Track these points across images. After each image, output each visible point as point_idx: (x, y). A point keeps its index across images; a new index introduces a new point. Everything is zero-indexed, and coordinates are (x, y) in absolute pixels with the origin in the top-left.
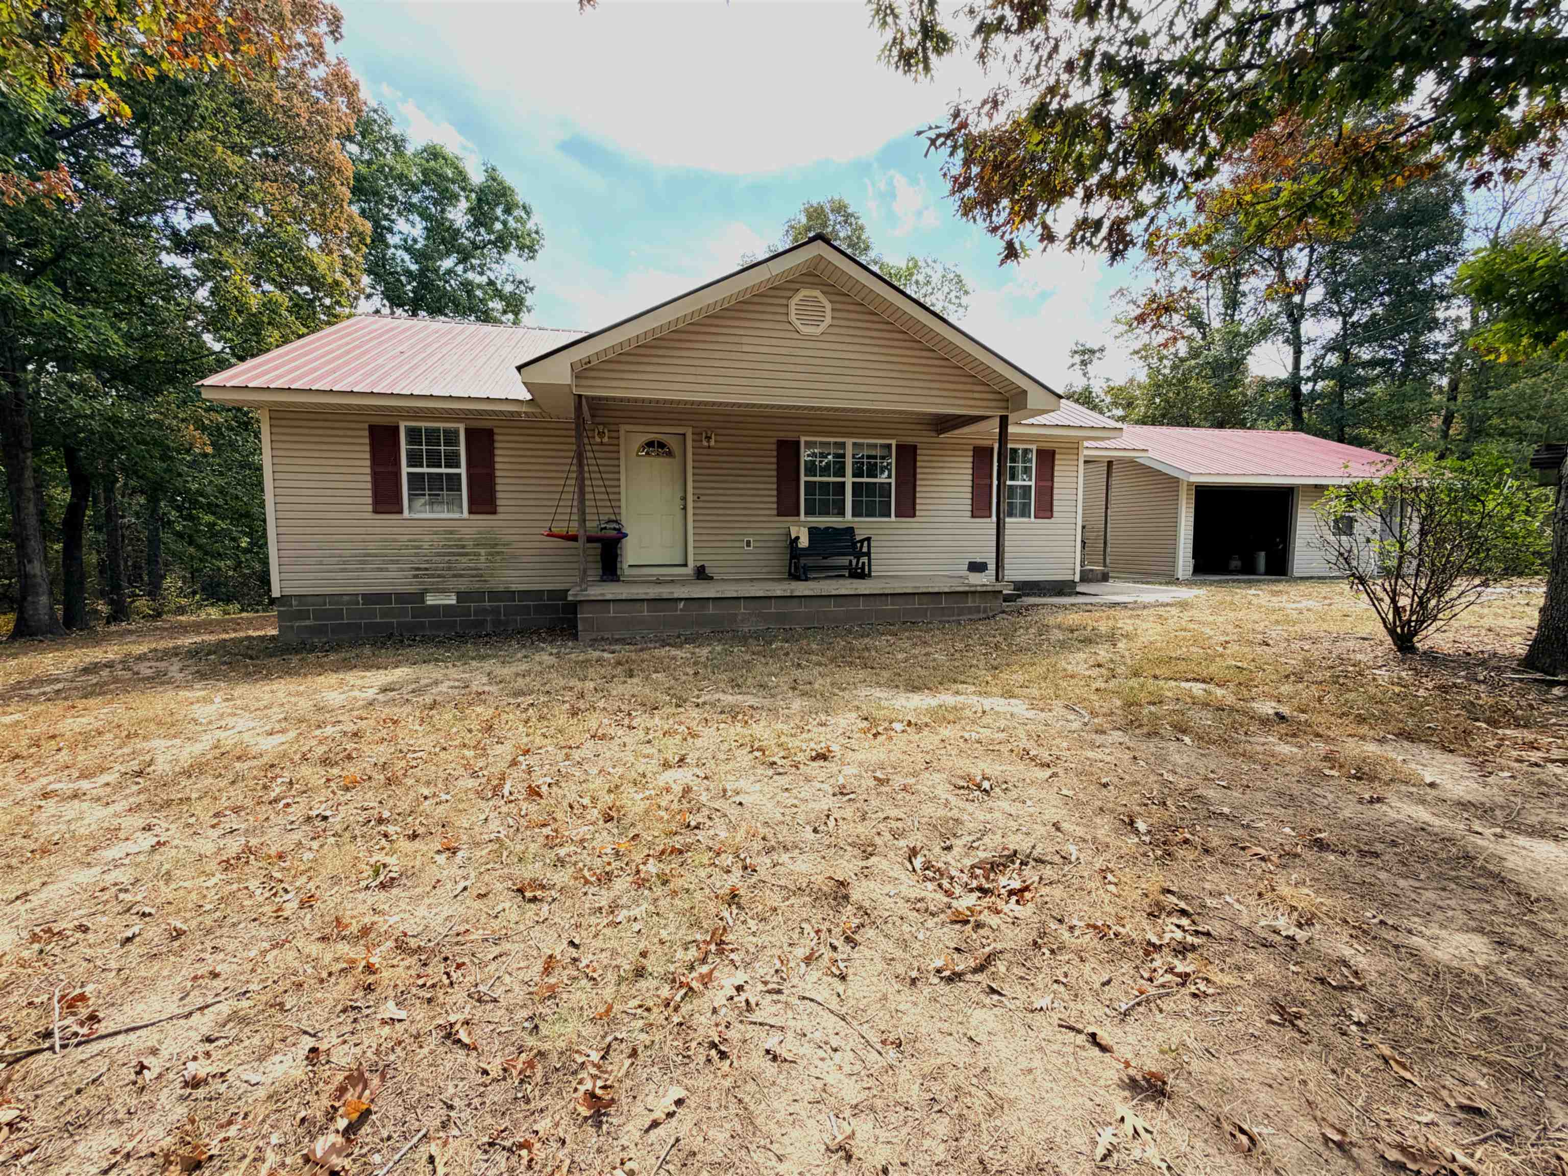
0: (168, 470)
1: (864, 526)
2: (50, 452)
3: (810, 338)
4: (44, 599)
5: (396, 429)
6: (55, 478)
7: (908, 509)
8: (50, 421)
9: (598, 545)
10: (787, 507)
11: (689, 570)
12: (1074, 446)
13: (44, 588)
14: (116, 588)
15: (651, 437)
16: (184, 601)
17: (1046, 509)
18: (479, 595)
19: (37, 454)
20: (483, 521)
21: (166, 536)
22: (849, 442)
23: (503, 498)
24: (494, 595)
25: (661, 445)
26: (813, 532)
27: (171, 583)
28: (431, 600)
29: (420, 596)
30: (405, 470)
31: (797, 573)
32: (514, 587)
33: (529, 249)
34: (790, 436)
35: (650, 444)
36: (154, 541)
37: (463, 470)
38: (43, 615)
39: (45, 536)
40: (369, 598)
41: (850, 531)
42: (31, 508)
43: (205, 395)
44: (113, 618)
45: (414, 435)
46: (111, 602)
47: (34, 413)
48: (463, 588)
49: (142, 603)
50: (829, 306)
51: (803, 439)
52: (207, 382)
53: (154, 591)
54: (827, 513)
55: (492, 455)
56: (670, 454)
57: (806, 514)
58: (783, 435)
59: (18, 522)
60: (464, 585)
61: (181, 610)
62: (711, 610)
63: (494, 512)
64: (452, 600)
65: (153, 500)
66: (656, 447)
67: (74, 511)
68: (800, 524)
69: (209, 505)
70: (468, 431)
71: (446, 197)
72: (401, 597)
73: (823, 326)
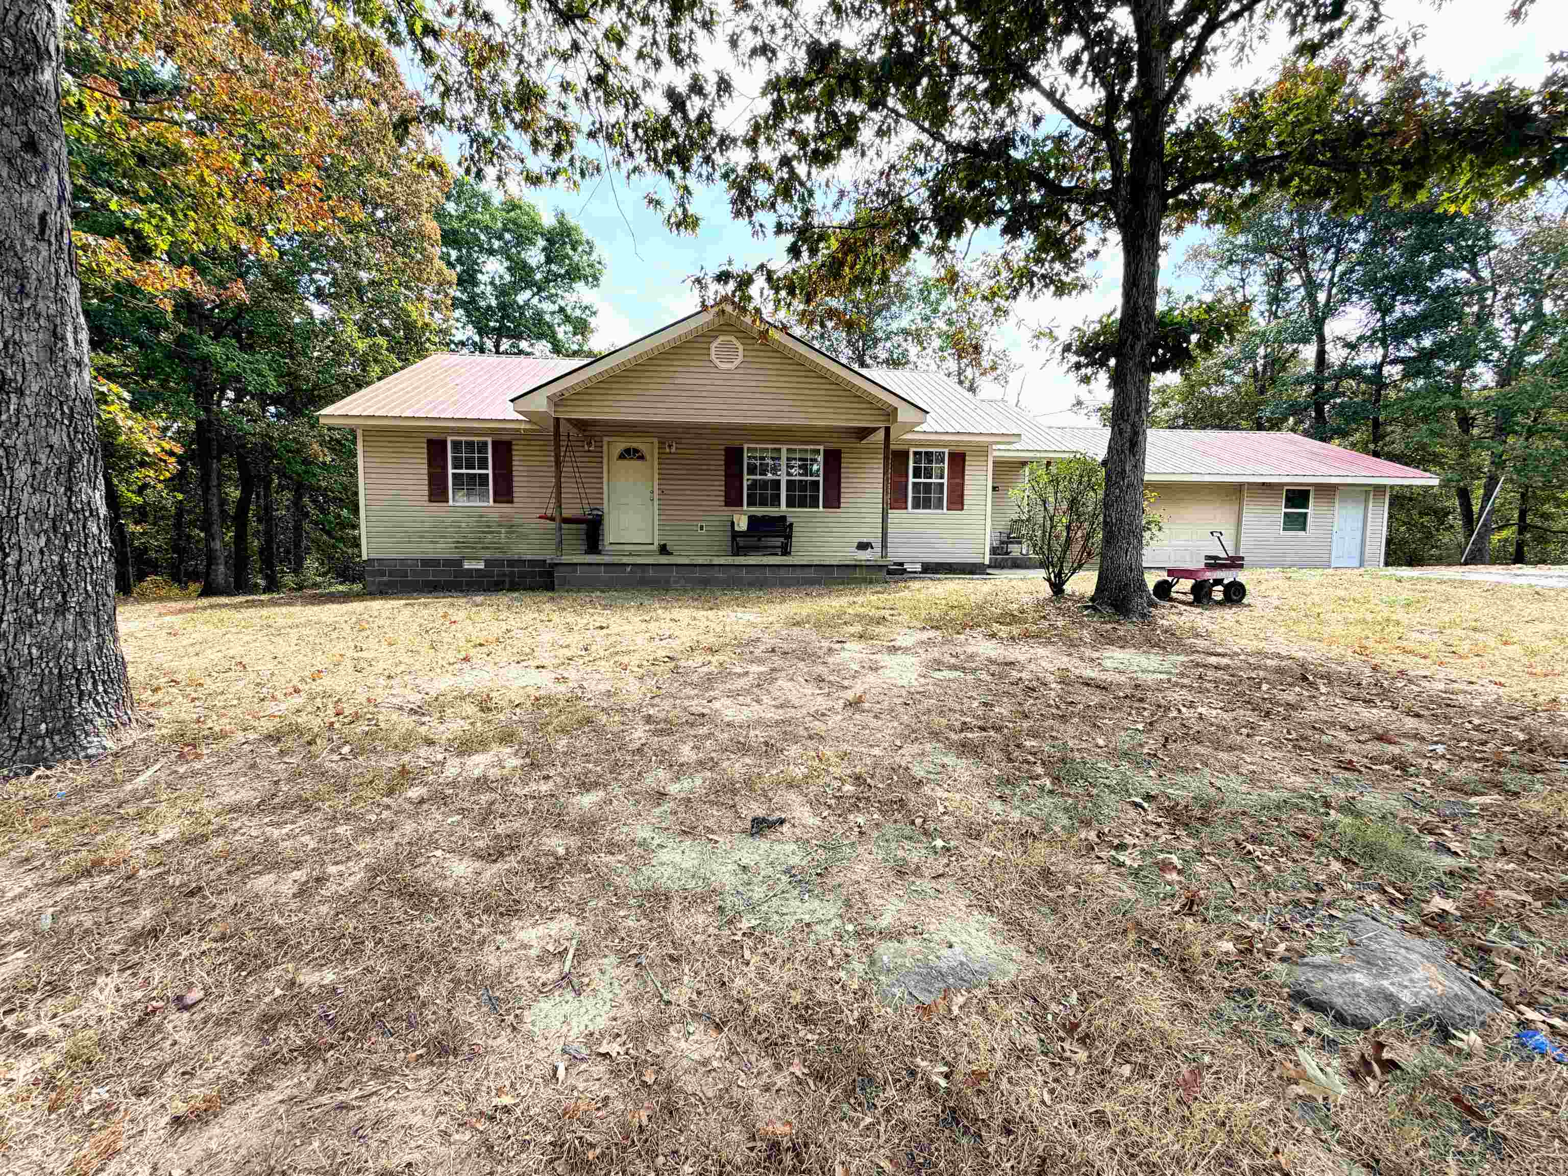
0: (306, 472)
1: (797, 515)
2: (227, 459)
3: (728, 372)
4: (222, 568)
5: (445, 442)
6: (230, 479)
7: (833, 501)
8: (228, 437)
9: (584, 526)
10: (733, 499)
11: (655, 547)
12: (983, 450)
13: (222, 560)
14: (270, 566)
15: (628, 445)
16: (318, 579)
17: (957, 502)
18: (499, 563)
19: (219, 460)
20: (505, 508)
21: (307, 526)
22: (784, 448)
23: (517, 492)
24: (512, 563)
25: (636, 451)
26: (752, 520)
27: (311, 563)
28: (467, 565)
29: (459, 563)
30: (451, 471)
31: (737, 551)
32: (524, 557)
33: (594, 279)
34: (736, 444)
35: (628, 451)
36: (298, 528)
37: (490, 471)
38: (221, 579)
39: (224, 521)
40: (426, 562)
41: (783, 518)
42: (215, 501)
43: (322, 421)
44: (267, 590)
45: (456, 445)
46: (266, 577)
47: (218, 433)
48: (488, 556)
49: (289, 579)
50: (741, 347)
51: (746, 446)
52: (323, 412)
53: (297, 570)
54: (766, 505)
55: (511, 460)
56: (642, 458)
57: (749, 505)
58: (730, 444)
59: (207, 511)
60: (488, 555)
61: (316, 585)
62: (651, 573)
63: (512, 502)
64: (481, 566)
65: (298, 497)
66: (629, 454)
67: (243, 504)
68: (743, 513)
69: (335, 498)
70: (493, 442)
71: (523, 241)
72: (448, 562)
73: (737, 362)
